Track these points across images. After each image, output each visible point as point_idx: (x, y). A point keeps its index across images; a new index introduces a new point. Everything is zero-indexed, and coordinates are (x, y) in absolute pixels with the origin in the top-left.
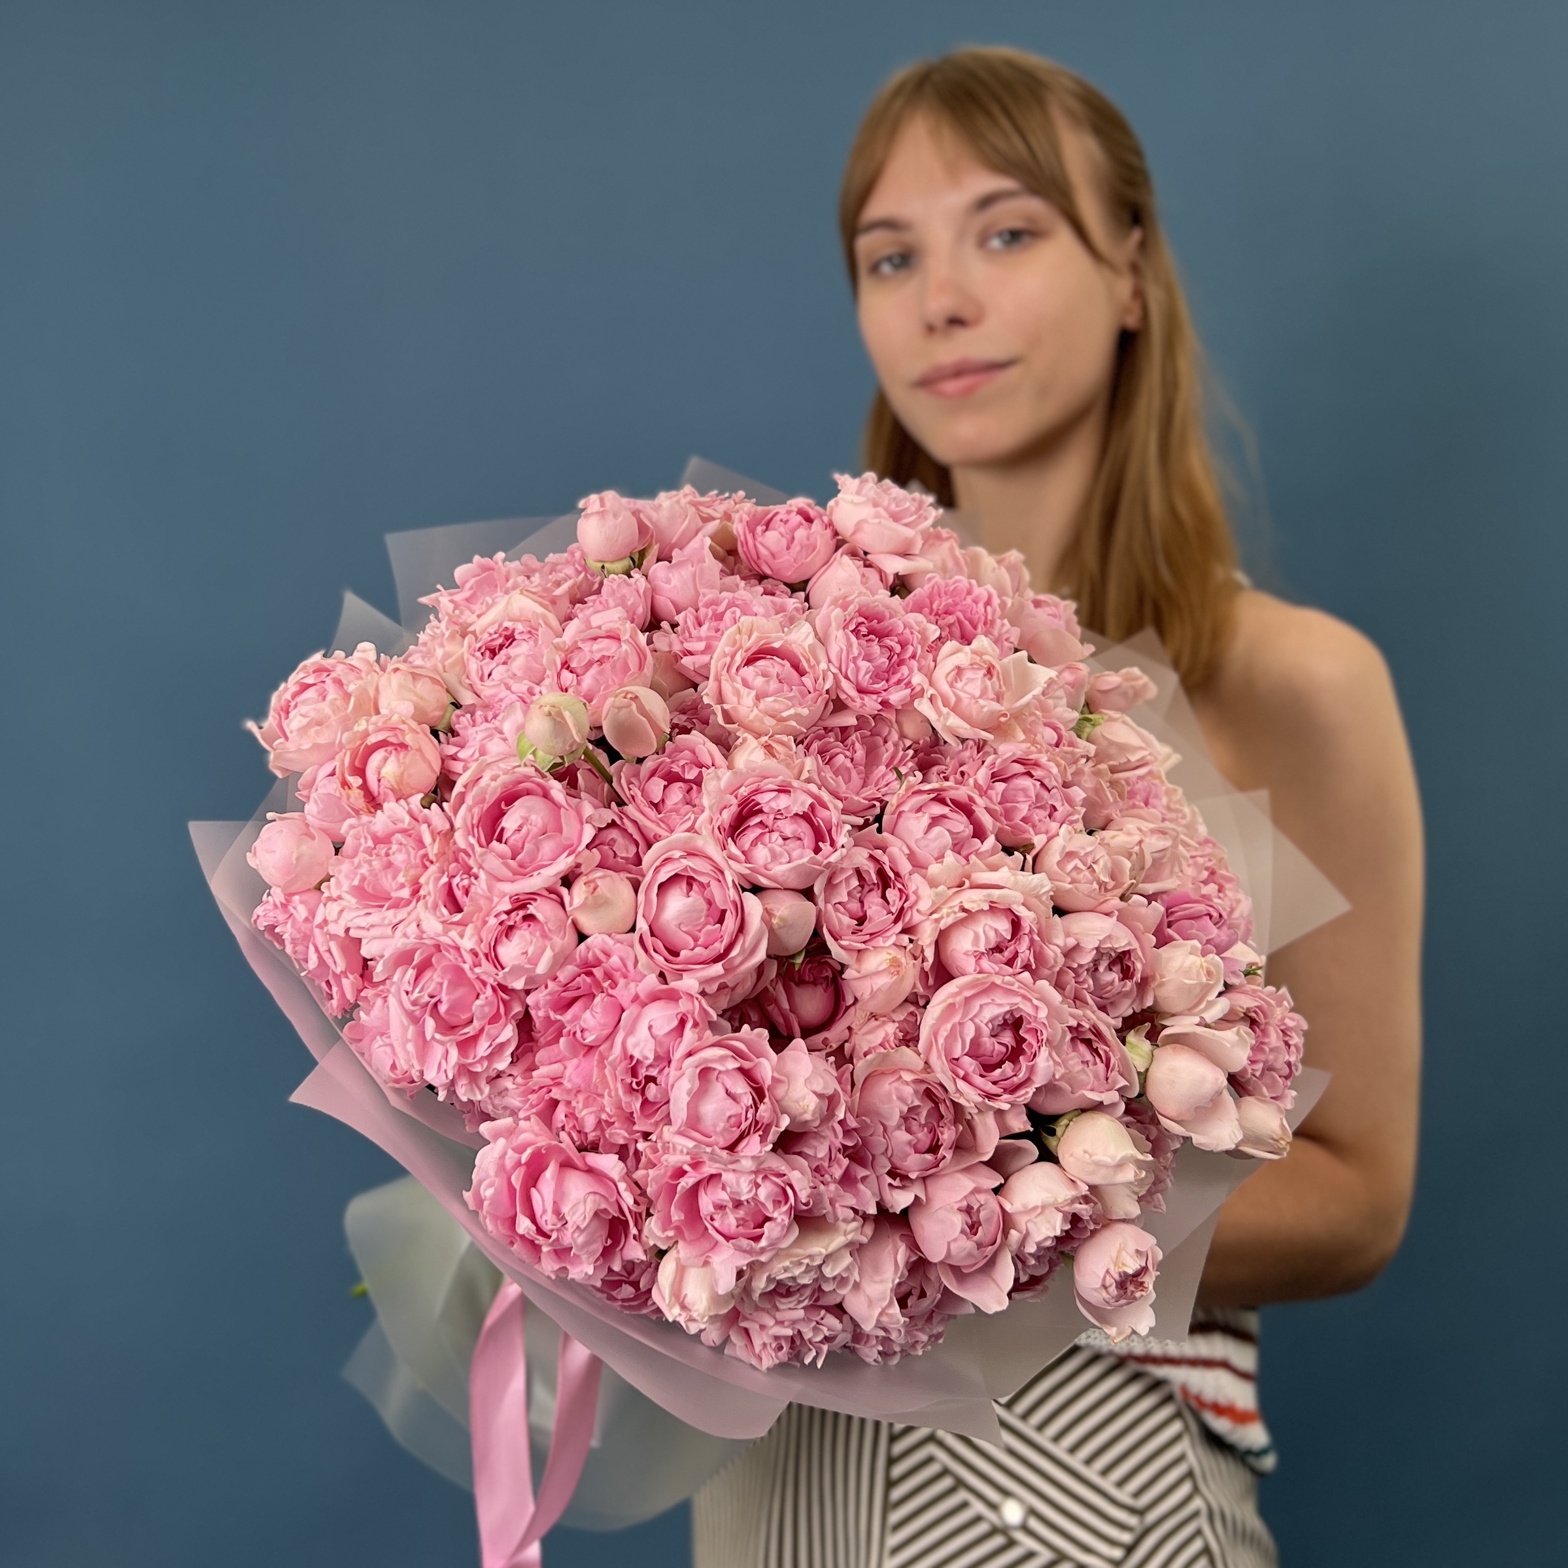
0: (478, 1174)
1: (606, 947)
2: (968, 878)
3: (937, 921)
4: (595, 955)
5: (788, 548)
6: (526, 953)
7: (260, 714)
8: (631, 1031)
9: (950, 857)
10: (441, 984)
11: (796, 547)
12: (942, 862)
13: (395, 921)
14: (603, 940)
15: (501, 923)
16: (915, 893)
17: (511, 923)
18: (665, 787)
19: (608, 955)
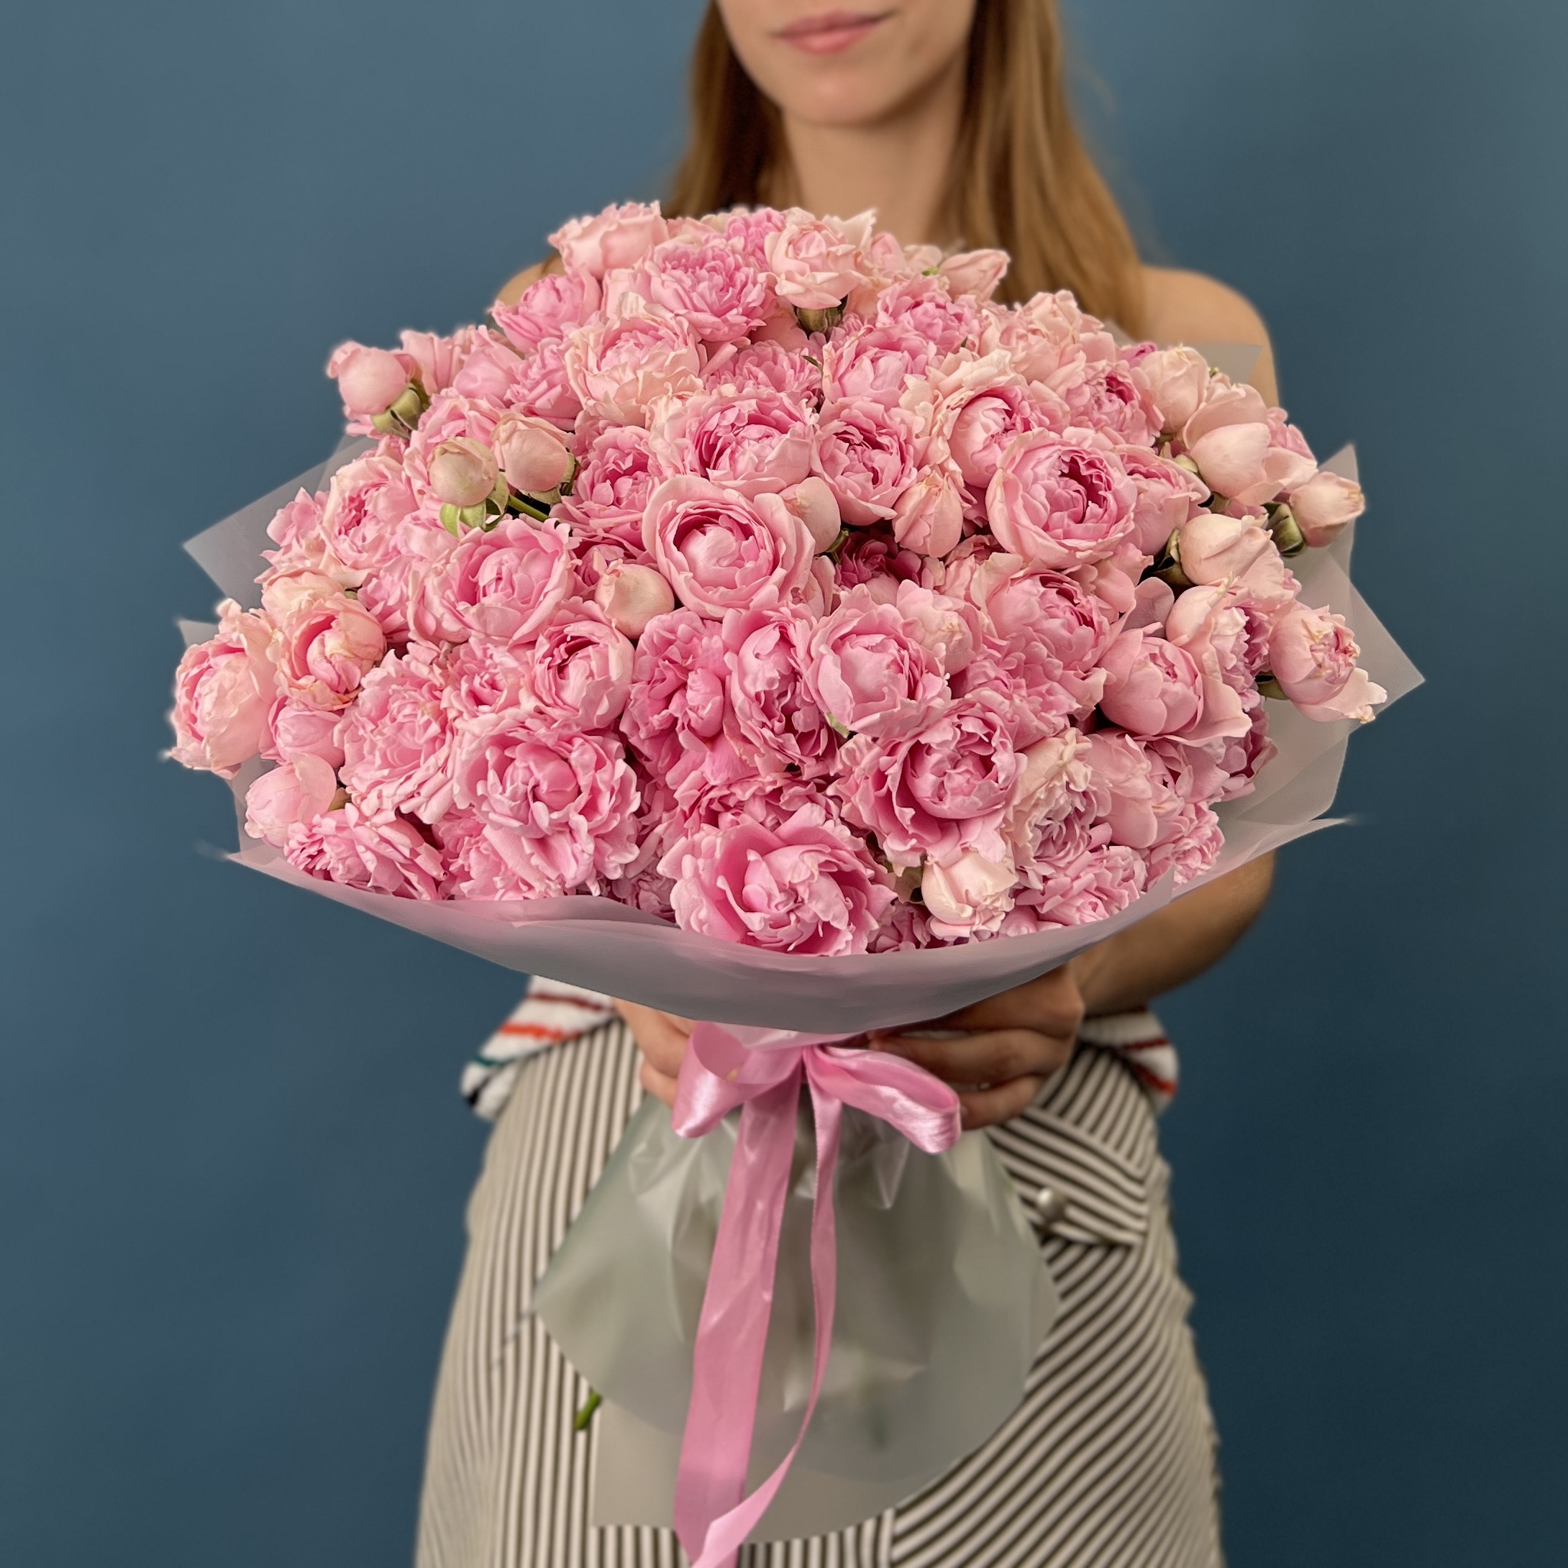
0: (681, 917)
1: (667, 624)
2: (938, 388)
3: (940, 433)
4: (662, 637)
5: (560, 299)
6: (591, 674)
7: (170, 740)
8: (743, 674)
9: (911, 380)
10: (528, 768)
11: (566, 295)
12: (907, 388)
13: (441, 763)
14: (659, 620)
15: (549, 668)
16: (903, 421)
17: (559, 661)
18: (612, 485)
19: (673, 631)
